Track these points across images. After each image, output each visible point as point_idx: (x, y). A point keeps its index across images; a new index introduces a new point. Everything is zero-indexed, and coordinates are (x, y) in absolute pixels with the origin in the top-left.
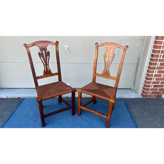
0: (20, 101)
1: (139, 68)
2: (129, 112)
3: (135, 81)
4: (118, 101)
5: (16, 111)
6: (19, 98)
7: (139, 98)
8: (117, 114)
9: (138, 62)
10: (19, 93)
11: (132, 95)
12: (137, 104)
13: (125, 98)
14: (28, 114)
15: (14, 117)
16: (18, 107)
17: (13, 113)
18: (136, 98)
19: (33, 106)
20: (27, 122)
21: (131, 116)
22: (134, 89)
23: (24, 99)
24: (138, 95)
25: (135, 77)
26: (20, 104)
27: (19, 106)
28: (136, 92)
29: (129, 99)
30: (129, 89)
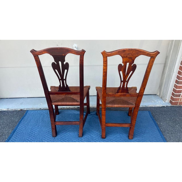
0: (22, 114)
1: (167, 69)
2: (156, 125)
3: (161, 85)
4: (142, 111)
5: (18, 128)
6: (21, 110)
7: (167, 106)
8: (141, 129)
9: (165, 61)
10: (22, 104)
11: (158, 103)
12: (165, 114)
13: (150, 106)
14: (32, 131)
15: (16, 136)
16: (20, 122)
17: (15, 131)
18: (163, 107)
19: (39, 121)
21: (160, 131)
22: (160, 94)
23: (27, 111)
24: (166, 103)
25: (161, 81)
26: (23, 118)
27: (21, 120)
28: (162, 98)
29: (155, 108)
30: (154, 95)
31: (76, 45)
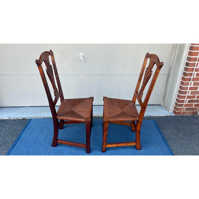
0: (25, 122)
1: (170, 80)
2: (160, 133)
3: (165, 95)
4: (147, 120)
5: (22, 135)
6: (24, 119)
7: (170, 116)
8: (146, 136)
9: (169, 72)
10: (24, 112)
11: (163, 113)
12: (168, 123)
13: (154, 116)
14: (37, 139)
15: (21, 144)
16: (24, 130)
17: (19, 138)
18: (167, 116)
19: (43, 129)
20: (37, 149)
21: (163, 138)
22: (164, 104)
23: (30, 120)
24: (169, 112)
25: (165, 91)
26: (26, 127)
27: (25, 129)
28: (166, 108)
29: (159, 117)
30: (158, 105)
31: (82, 54)
